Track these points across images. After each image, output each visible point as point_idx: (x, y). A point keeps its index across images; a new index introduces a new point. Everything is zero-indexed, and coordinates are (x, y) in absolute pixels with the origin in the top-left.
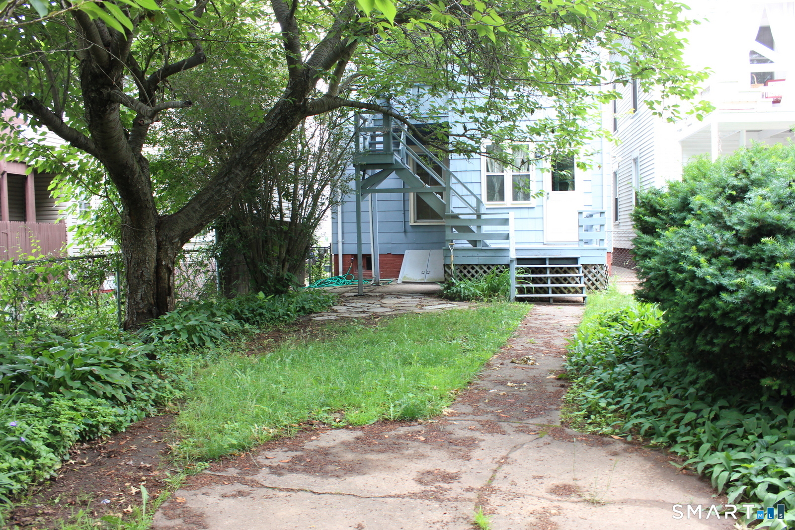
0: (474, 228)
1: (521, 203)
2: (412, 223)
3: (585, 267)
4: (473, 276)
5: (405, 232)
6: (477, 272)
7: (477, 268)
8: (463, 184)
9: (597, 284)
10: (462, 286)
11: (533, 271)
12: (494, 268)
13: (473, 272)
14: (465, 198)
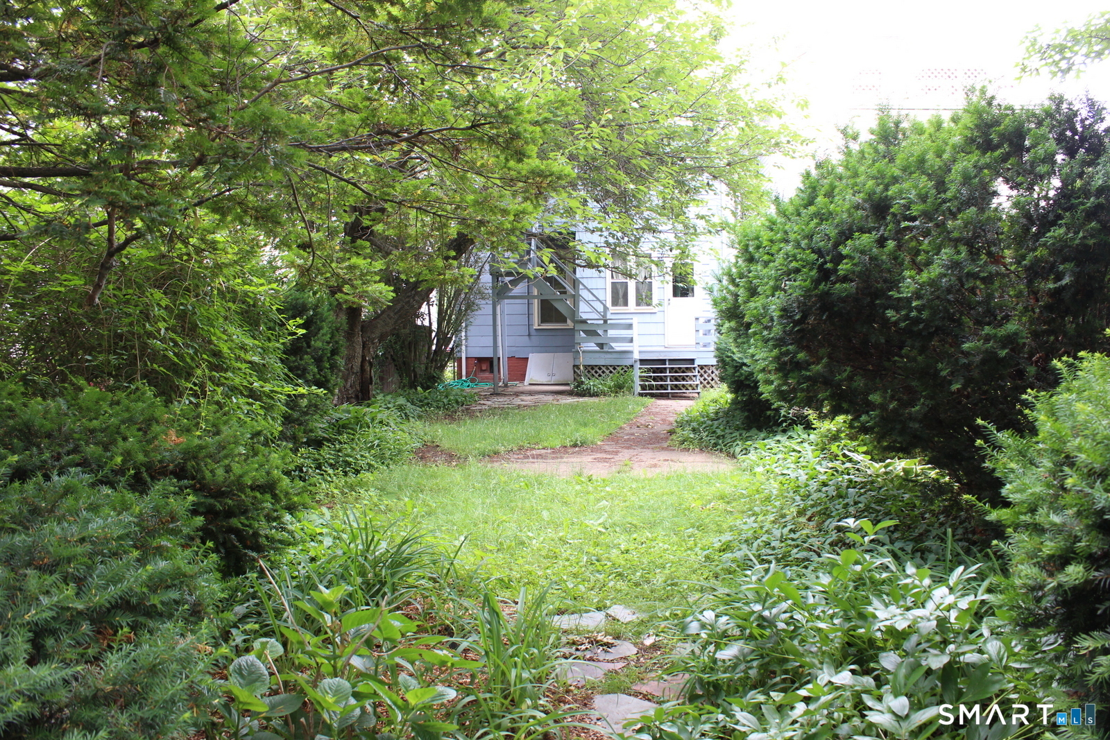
0: (600, 332)
1: (644, 308)
2: (536, 327)
3: (702, 367)
4: (600, 376)
5: (529, 335)
6: (603, 372)
7: (604, 369)
8: (589, 290)
9: (713, 383)
10: (590, 383)
11: (655, 371)
12: (619, 369)
13: (600, 372)
14: (591, 303)
